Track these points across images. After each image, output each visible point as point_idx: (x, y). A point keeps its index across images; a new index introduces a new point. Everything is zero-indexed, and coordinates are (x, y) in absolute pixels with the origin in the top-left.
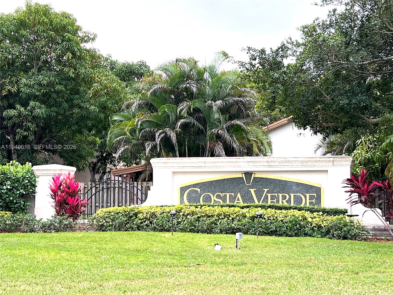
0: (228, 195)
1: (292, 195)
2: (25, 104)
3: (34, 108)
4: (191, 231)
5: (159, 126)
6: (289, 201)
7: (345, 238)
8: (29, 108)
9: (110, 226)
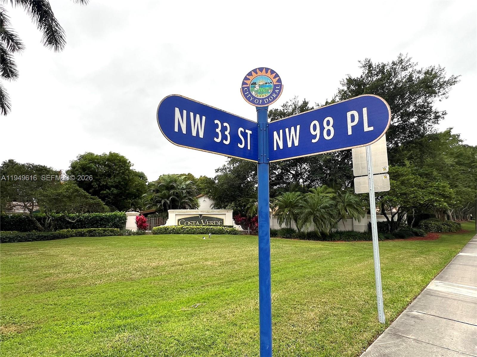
0: (194, 222)
1: (215, 222)
2: (110, 189)
3: (113, 191)
4: (188, 234)
5: (162, 198)
6: (213, 224)
7: (235, 234)
8: (111, 190)
9: (159, 233)
